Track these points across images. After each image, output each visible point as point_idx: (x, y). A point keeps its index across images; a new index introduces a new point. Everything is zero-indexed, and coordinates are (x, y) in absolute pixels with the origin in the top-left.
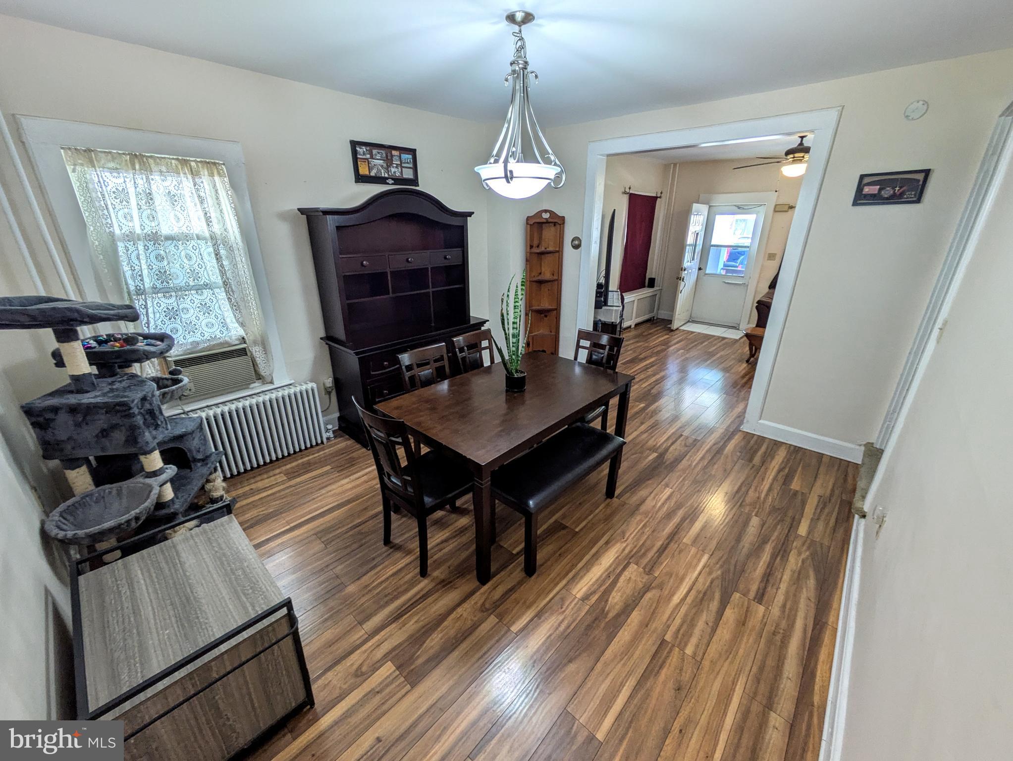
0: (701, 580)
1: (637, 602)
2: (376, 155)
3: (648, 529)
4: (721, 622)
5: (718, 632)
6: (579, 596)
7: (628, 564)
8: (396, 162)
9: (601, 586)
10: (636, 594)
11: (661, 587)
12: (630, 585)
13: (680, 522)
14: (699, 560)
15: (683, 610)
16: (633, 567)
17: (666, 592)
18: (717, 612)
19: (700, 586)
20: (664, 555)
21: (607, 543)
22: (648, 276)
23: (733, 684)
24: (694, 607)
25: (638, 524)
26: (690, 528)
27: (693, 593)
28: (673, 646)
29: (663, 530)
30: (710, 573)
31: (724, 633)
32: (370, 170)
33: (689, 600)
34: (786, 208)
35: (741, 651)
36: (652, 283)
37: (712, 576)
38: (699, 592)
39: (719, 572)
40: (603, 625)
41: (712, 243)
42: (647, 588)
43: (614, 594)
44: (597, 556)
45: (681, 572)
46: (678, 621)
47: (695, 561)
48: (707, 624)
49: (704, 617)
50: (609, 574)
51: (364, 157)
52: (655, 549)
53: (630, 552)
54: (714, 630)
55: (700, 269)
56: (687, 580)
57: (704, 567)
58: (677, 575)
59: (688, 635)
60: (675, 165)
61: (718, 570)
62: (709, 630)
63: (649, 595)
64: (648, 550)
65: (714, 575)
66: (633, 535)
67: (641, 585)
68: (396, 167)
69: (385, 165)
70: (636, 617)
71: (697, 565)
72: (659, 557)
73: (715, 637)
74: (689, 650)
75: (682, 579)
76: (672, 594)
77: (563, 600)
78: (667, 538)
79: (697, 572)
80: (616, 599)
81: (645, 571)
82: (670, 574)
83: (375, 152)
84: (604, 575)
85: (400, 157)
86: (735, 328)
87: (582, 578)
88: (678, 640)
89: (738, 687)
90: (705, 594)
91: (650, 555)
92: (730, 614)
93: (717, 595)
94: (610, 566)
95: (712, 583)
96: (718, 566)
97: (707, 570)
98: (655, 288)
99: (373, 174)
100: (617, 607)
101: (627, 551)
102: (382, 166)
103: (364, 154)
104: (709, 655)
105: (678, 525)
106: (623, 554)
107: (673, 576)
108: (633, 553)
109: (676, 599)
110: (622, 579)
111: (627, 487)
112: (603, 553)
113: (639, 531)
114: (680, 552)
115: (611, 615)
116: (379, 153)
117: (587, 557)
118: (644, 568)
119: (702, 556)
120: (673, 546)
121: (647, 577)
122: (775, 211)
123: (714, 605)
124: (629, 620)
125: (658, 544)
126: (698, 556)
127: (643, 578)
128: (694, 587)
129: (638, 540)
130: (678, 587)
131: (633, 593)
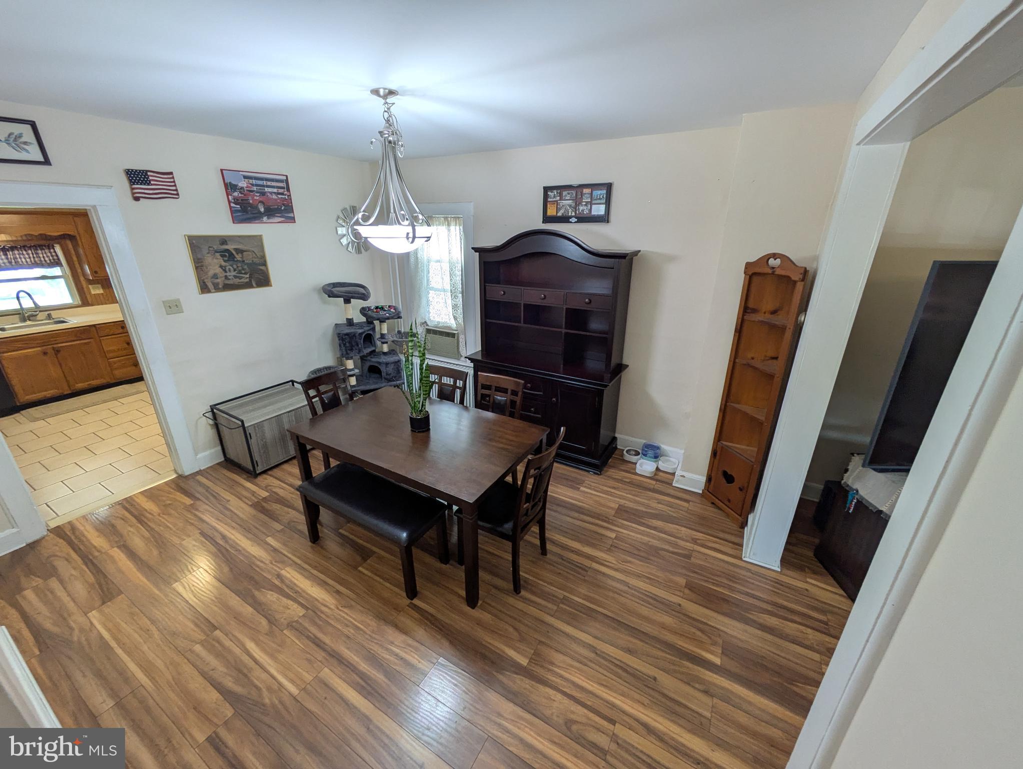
0: (264, 676)
1: (262, 613)
2: (565, 196)
3: (352, 631)
4: (209, 684)
5: (200, 679)
6: (283, 572)
7: (307, 608)
8: (586, 199)
9: (287, 586)
10: (270, 612)
11: (270, 634)
12: (281, 608)
13: (359, 671)
14: (292, 681)
15: (237, 651)
16: (301, 612)
17: (261, 638)
18: (219, 684)
19: (257, 673)
20: (310, 643)
21: (338, 592)
23: (152, 678)
24: (235, 661)
25: (362, 622)
26: (345, 681)
27: (251, 664)
28: (208, 636)
29: (348, 648)
30: (269, 689)
31: (196, 684)
32: (558, 210)
33: (245, 658)
35: (172, 695)
37: (264, 690)
38: (250, 670)
39: (267, 701)
40: (250, 587)
42: (271, 621)
43: (276, 595)
44: (323, 584)
45: (281, 657)
46: (228, 643)
47: (291, 675)
48: (213, 670)
49: (222, 669)
50: (299, 592)
51: (554, 199)
52: (320, 635)
53: (322, 612)
54: (204, 674)
56: (269, 661)
57: (280, 684)
58: (279, 652)
59: (211, 649)
61: (270, 699)
62: (206, 669)
63: (264, 622)
64: (319, 627)
65: (265, 693)
66: (346, 616)
67: (277, 616)
68: (586, 205)
69: (573, 205)
70: (247, 610)
71: (286, 677)
72: (308, 637)
73: (196, 673)
74: (198, 648)
75: (272, 656)
76: (257, 643)
77: (283, 562)
78: (334, 651)
79: (275, 674)
80: (270, 597)
81: (293, 622)
82: (282, 644)
83: (565, 193)
84: (298, 589)
85: (591, 194)
87: (301, 574)
88: (211, 641)
89: (148, 681)
90: (246, 676)
91: (314, 630)
92: (212, 696)
93: (238, 689)
94: (307, 594)
95: (256, 687)
96: (277, 702)
97: (276, 687)
99: (560, 214)
100: (262, 598)
101: (323, 608)
102: (570, 206)
103: (554, 197)
104: (185, 663)
105: (355, 667)
106: (319, 605)
107: (279, 648)
108: (319, 613)
109: (251, 646)
110: (290, 602)
111: (432, 615)
112: (326, 589)
113: (351, 622)
114: (308, 660)
115: (256, 593)
116: (568, 193)
117: (322, 577)
118: (297, 622)
119: (297, 686)
120: (320, 655)
121: (285, 622)
123: (229, 683)
124: (246, 605)
125: (327, 640)
126: (299, 682)
127: (285, 619)
128: (257, 666)
129: (338, 620)
130: (264, 650)
131: (270, 610)
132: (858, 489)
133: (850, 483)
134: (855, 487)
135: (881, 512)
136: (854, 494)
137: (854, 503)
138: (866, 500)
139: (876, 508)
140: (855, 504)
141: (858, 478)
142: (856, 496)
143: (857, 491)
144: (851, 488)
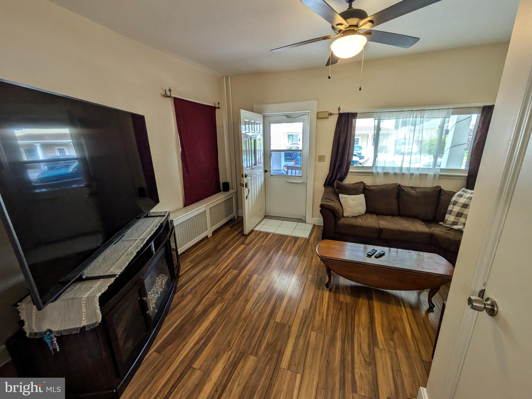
22: (222, 180)
34: (326, 115)
36: (226, 187)
41: (272, 149)
55: (266, 171)
60: (227, 78)
86: (302, 220)
98: (231, 191)
122: (318, 118)
132: (50, 328)
133: (35, 330)
134: (44, 329)
135: (84, 327)
136: (49, 335)
137: (55, 342)
138: (64, 330)
139: (77, 329)
140: (57, 342)
141: (40, 320)
142: (53, 335)
143: (50, 331)
144: (41, 333)
